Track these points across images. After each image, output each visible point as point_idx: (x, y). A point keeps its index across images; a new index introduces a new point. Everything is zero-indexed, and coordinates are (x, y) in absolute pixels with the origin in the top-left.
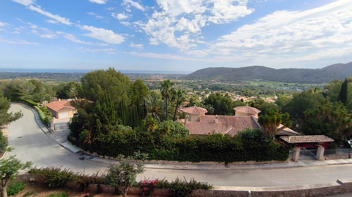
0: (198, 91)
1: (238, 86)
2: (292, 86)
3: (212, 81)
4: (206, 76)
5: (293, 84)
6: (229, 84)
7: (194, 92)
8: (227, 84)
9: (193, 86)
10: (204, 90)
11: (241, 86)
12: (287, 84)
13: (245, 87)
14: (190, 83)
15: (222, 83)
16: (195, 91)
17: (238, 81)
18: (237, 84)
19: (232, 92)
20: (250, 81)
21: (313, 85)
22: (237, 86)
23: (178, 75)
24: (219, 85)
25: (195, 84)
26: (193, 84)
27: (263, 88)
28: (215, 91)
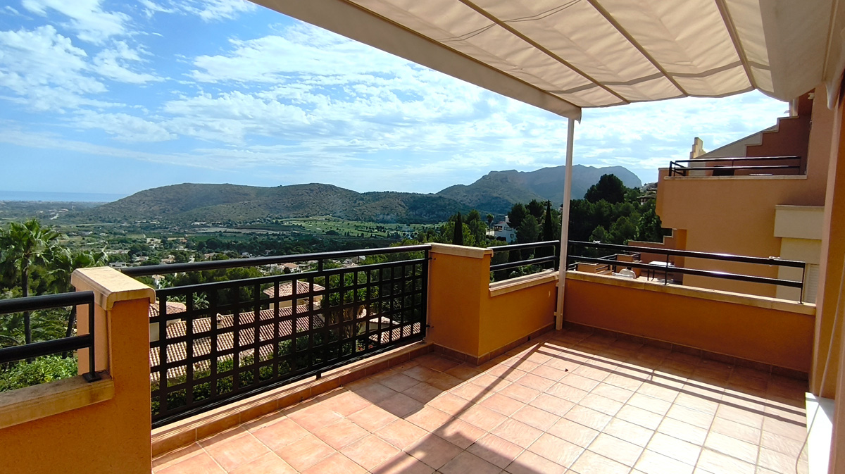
0: (148, 258)
1: (274, 235)
2: (392, 230)
3: (196, 223)
4: (175, 209)
5: (393, 225)
6: (249, 231)
7: (132, 262)
8: (243, 231)
9: (126, 242)
10: (172, 254)
11: (283, 235)
12: (382, 225)
13: (292, 238)
14: (115, 234)
15: (229, 230)
16: (138, 259)
17: (274, 221)
18: (272, 230)
19: (261, 251)
20: (305, 221)
21: (425, 226)
22: (271, 237)
23: (61, 206)
24: (221, 235)
25: (134, 237)
26: (129, 236)
27: (336, 237)
28: (209, 252)
